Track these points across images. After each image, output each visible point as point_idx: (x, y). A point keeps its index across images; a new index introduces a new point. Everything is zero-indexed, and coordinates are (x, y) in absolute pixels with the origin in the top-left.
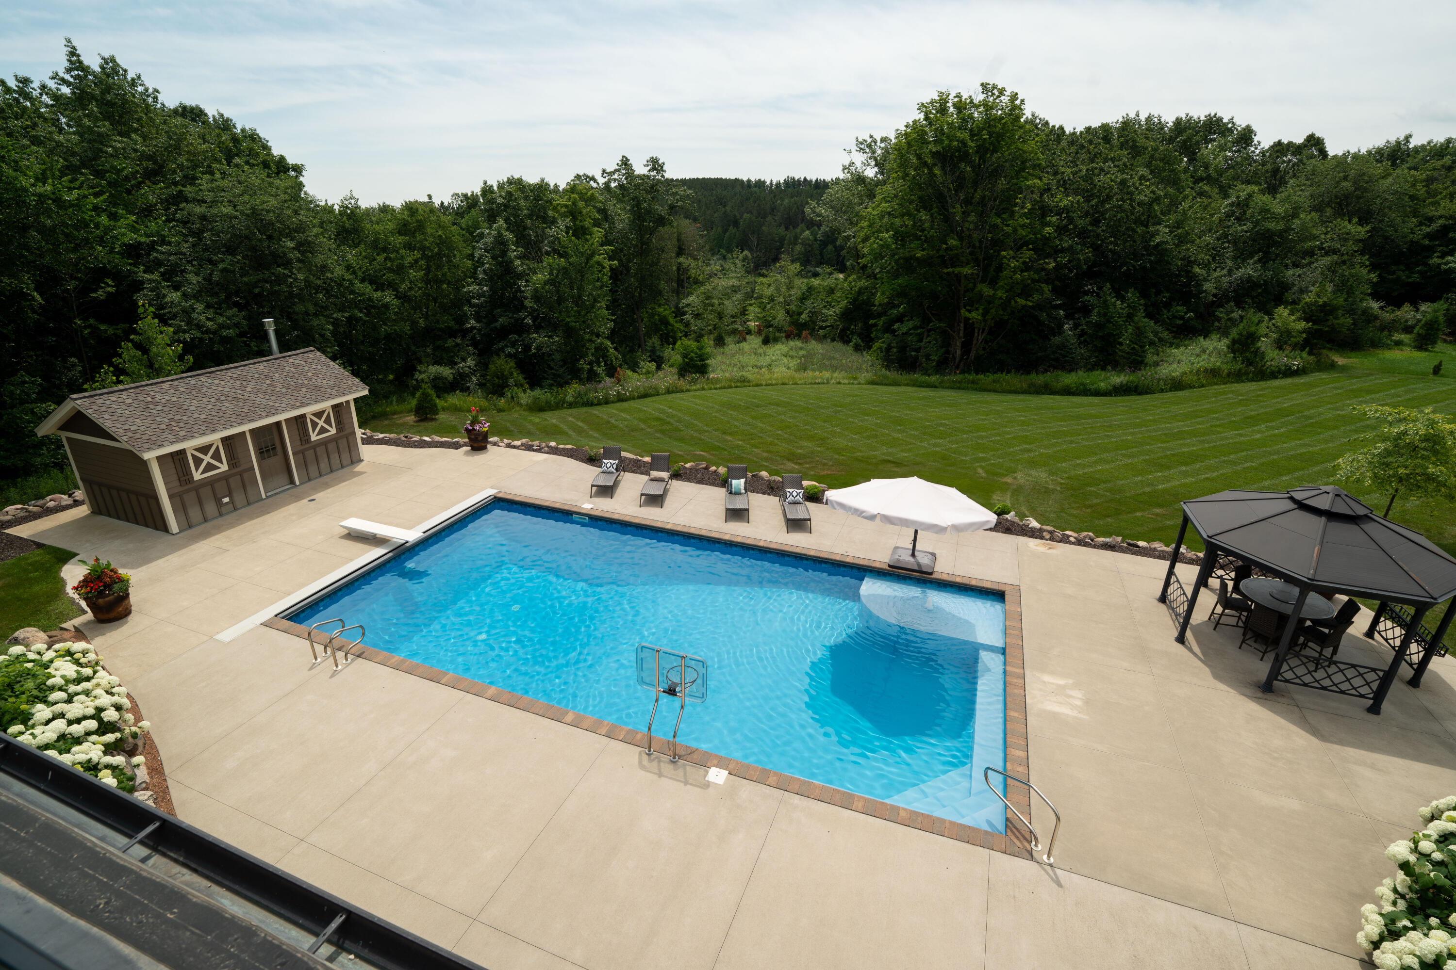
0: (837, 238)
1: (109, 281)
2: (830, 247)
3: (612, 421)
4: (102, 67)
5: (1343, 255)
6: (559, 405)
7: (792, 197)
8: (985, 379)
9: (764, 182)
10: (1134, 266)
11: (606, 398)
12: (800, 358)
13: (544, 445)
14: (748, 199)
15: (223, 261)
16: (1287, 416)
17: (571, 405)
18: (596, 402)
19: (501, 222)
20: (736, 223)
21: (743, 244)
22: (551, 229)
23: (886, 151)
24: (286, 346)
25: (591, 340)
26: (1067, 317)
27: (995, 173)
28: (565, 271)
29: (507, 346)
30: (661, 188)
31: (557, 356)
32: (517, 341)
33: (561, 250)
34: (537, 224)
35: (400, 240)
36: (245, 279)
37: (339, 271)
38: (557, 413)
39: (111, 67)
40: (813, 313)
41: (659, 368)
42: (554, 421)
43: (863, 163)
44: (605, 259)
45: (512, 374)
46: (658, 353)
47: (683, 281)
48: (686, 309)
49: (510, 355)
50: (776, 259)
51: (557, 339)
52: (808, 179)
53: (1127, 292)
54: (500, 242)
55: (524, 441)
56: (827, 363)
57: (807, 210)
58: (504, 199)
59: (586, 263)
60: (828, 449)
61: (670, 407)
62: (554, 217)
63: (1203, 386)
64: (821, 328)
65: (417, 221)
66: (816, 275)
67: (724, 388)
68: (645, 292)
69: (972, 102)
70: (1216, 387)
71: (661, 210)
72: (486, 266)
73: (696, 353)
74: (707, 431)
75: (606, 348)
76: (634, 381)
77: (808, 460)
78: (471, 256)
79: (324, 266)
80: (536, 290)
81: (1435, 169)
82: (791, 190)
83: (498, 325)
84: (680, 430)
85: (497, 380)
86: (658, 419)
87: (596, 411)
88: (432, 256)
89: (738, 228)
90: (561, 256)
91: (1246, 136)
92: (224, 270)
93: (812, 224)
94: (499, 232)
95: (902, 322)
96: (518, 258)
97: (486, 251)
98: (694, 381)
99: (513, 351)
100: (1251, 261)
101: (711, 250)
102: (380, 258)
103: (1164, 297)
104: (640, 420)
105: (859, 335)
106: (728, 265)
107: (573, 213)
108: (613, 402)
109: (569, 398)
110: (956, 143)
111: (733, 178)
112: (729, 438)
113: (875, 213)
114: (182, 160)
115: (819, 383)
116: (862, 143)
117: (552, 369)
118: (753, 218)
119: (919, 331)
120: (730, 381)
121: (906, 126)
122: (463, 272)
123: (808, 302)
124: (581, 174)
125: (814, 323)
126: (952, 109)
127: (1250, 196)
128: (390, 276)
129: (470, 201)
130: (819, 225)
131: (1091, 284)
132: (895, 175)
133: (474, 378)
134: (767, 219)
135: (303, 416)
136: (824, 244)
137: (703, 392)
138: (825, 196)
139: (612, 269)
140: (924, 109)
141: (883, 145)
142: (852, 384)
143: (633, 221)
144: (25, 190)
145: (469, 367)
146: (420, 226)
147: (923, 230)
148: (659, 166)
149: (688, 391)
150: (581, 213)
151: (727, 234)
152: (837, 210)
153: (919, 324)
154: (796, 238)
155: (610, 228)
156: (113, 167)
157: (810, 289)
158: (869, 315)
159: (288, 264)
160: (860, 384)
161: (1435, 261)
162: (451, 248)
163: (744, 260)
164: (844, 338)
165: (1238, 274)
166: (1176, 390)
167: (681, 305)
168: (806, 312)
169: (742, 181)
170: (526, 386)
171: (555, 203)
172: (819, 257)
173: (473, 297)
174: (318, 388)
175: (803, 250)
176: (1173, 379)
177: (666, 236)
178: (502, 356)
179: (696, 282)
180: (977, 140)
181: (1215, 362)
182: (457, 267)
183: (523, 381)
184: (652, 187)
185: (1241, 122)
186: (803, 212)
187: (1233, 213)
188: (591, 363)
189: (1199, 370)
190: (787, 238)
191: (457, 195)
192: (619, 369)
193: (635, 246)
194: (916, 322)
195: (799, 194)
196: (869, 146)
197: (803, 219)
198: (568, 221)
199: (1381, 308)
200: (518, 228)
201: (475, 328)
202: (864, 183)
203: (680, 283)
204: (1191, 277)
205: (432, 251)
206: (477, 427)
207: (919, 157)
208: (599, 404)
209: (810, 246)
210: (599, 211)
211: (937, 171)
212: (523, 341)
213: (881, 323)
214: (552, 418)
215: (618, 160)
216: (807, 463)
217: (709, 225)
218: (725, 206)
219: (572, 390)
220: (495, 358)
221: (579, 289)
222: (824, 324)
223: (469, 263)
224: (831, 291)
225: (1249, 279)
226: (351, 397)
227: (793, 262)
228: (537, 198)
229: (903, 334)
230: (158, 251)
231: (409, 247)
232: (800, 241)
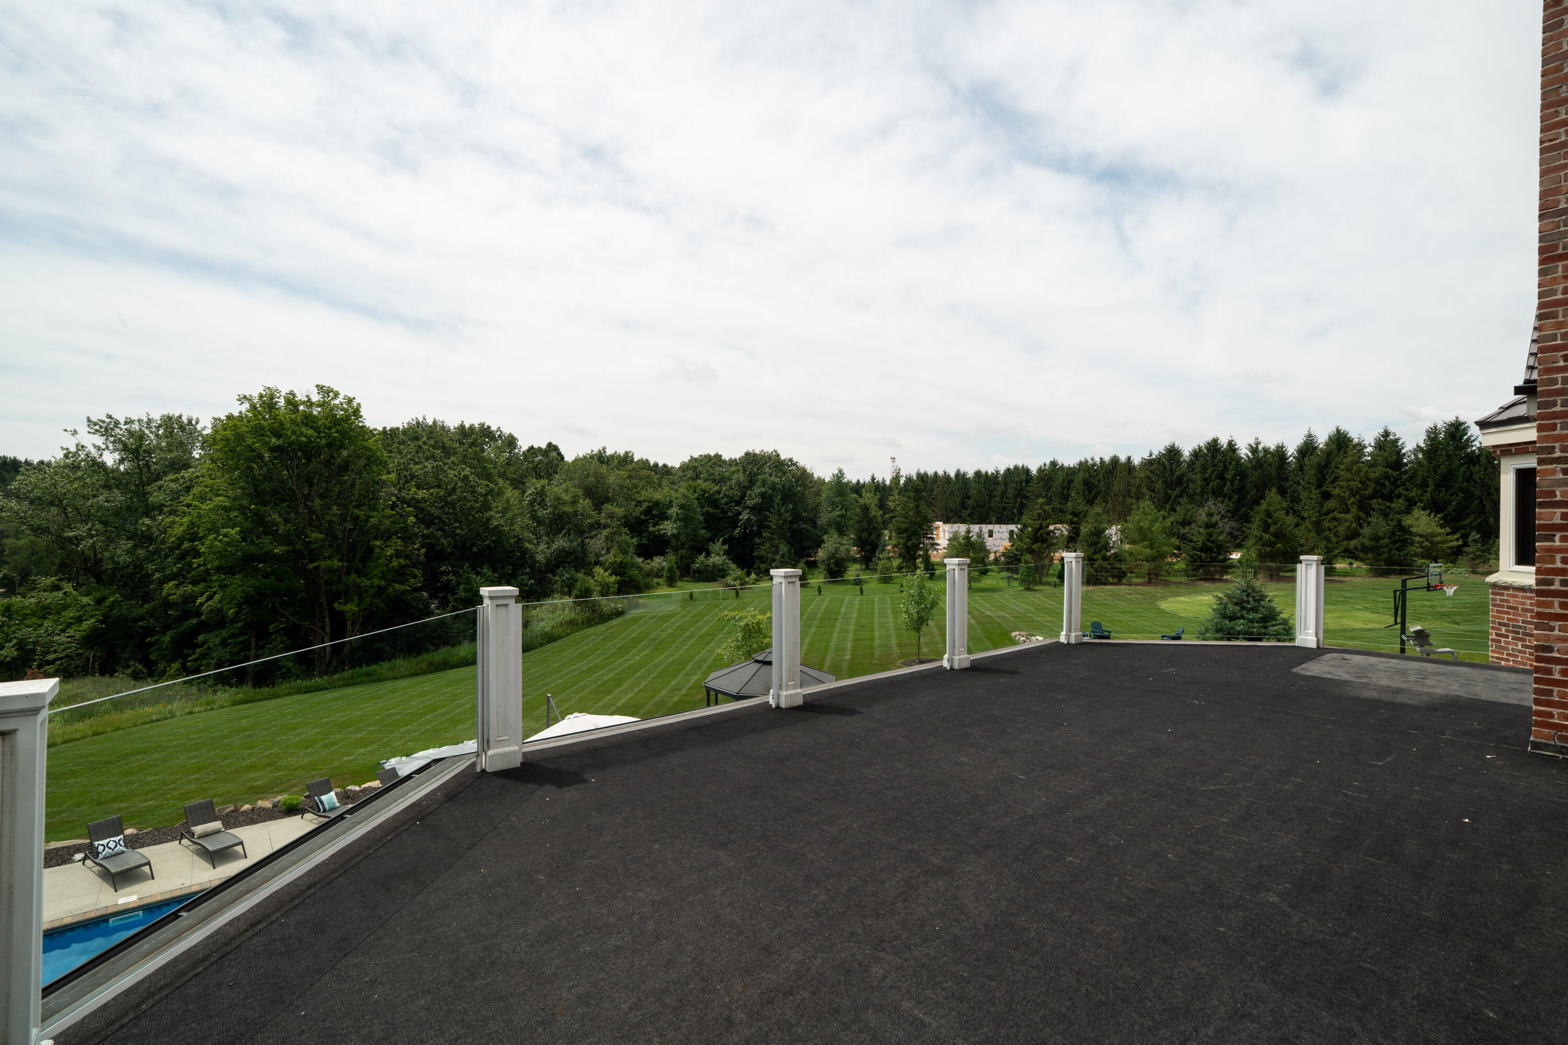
5: (613, 528)
8: (383, 667)
10: (482, 546)
16: (642, 641)
26: (431, 596)
27: (345, 467)
43: (98, 447)
53: (482, 568)
63: (568, 635)
70: (577, 634)
81: (629, 471)
91: (511, 442)
100: (560, 536)
103: (509, 569)
116: (96, 424)
119: (242, 638)
126: (282, 404)
127: (543, 487)
131: (445, 565)
142: (212, 709)
160: (222, 707)
161: (651, 529)
165: (555, 546)
166: (551, 642)
176: (546, 633)
181: (568, 615)
185: (506, 431)
187: (535, 500)
189: (561, 623)
196: (108, 428)
199: (642, 562)
204: (524, 552)
225: (563, 550)
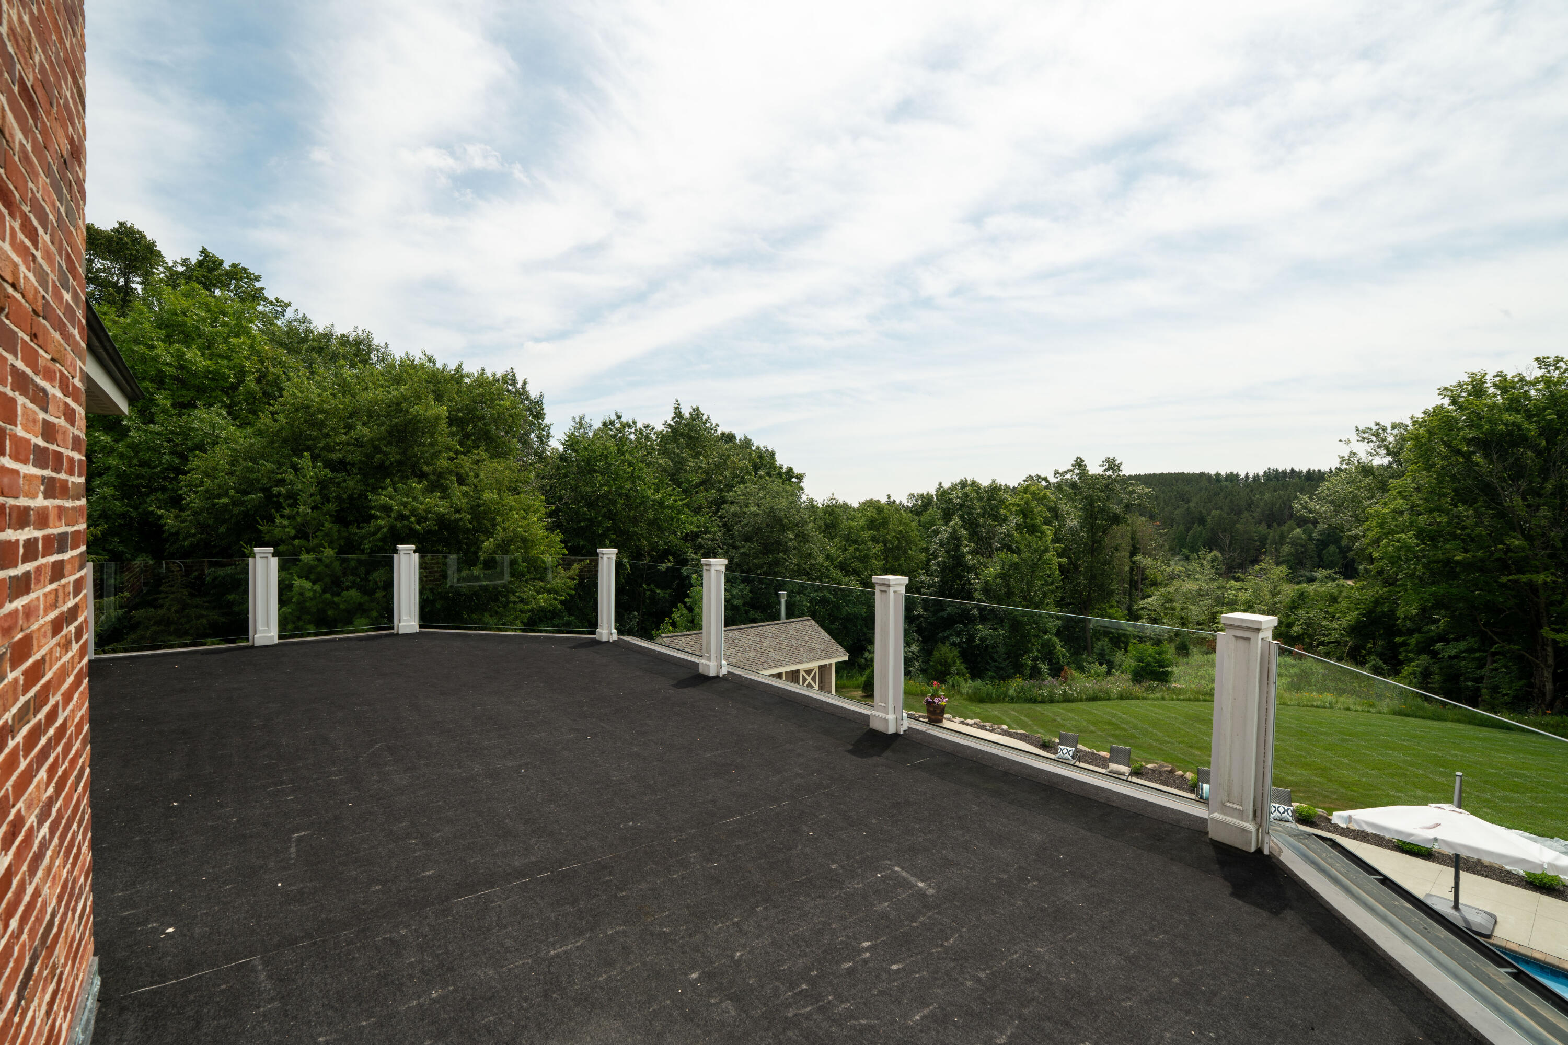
0: (1341, 537)
1: (671, 558)
2: (1332, 548)
3: (1059, 719)
4: (691, 414)
6: (1001, 698)
7: (1275, 491)
9: (1237, 475)
11: (1051, 697)
12: (1291, 676)
13: (996, 726)
14: (1217, 494)
15: (744, 547)
17: (1012, 700)
18: (1039, 699)
19: (956, 520)
20: (1202, 521)
21: (1212, 544)
22: (1002, 526)
23: (1402, 439)
24: (790, 615)
25: (1036, 636)
28: (1015, 566)
29: (952, 635)
30: (1117, 487)
31: (1002, 649)
32: (962, 630)
33: (1014, 546)
34: (990, 522)
35: (867, 534)
36: (756, 561)
37: (820, 559)
38: (998, 705)
39: (697, 413)
40: (1308, 625)
41: (1109, 673)
42: (996, 713)
43: (1368, 452)
44: (1053, 556)
45: (955, 662)
46: (1107, 657)
47: (1136, 582)
48: (1141, 612)
49: (954, 644)
50: (1255, 561)
51: (1002, 632)
52: (1297, 469)
54: (955, 538)
55: (976, 721)
56: (1331, 685)
57: (1296, 506)
58: (961, 499)
59: (1039, 559)
60: (1330, 780)
61: (1124, 713)
62: (1005, 515)
64: (1322, 644)
65: (883, 518)
66: (1311, 580)
67: (1189, 700)
68: (1094, 591)
69: (1522, 379)
71: (1116, 508)
72: (940, 559)
73: (1155, 658)
74: (1169, 742)
75: (1053, 646)
76: (1082, 683)
77: (1302, 789)
78: (926, 549)
79: (810, 554)
80: (987, 582)
82: (1273, 483)
83: (944, 614)
84: (1136, 738)
85: (940, 667)
86: (1110, 723)
87: (1040, 708)
88: (892, 548)
89: (1204, 526)
90: (1013, 552)
92: (743, 554)
93: (1302, 522)
94: (954, 529)
95: (1448, 642)
96: (969, 553)
97: (941, 545)
98: (1151, 689)
99: (957, 640)
101: (1171, 549)
102: (851, 549)
104: (1090, 722)
105: (1381, 656)
106: (1194, 566)
107: (1025, 512)
108: (1058, 702)
109: (1011, 692)
110: (1502, 427)
111: (1197, 471)
112: (1197, 752)
113: (1386, 511)
114: (727, 473)
115: (1317, 707)
116: (1364, 432)
117: (996, 661)
118: (1224, 515)
119: (1477, 655)
120: (1198, 693)
121: (1425, 413)
122: (916, 563)
123: (1301, 613)
124: (1033, 475)
125: (1311, 637)
126: (1492, 390)
128: (857, 565)
129: (926, 502)
130: (1315, 522)
132: (1413, 467)
133: (916, 664)
134: (1242, 516)
135: (798, 671)
136: (1323, 544)
137: (1163, 702)
138: (1320, 490)
139: (1060, 565)
140: (1449, 393)
141: (1396, 431)
142: (1368, 711)
143: (1085, 519)
144: (648, 497)
145: (913, 652)
146: (885, 523)
147: (1464, 528)
148: (1115, 465)
149: (1145, 699)
150: (1032, 511)
151: (1191, 532)
152: (1338, 506)
153: (1476, 646)
154: (1282, 537)
155: (1060, 525)
156: (688, 479)
157: (1302, 595)
158: (1392, 631)
159: (786, 551)
160: (1380, 713)
162: (909, 542)
163: (1213, 560)
164: (1356, 657)
167: (1135, 607)
168: (1300, 623)
169: (1209, 475)
170: (968, 676)
171: (1007, 503)
172: (1317, 559)
173: (924, 587)
174: (811, 650)
175: (1293, 550)
177: (1119, 534)
178: (947, 644)
179: (1155, 584)
180: (1538, 422)
182: (911, 559)
183: (965, 670)
184: (1107, 487)
186: (1291, 508)
188: (1035, 659)
190: (1270, 537)
191: (913, 495)
192: (1066, 668)
193: (1086, 544)
194: (1472, 642)
195: (1285, 487)
196: (1377, 435)
197: (1291, 516)
198: (1019, 519)
200: (971, 525)
201: (922, 616)
202: (1373, 474)
203: (1133, 584)
205: (892, 543)
206: (936, 701)
207: (1447, 445)
208: (1043, 702)
209: (1303, 546)
210: (1050, 509)
211: (1477, 458)
212: (968, 631)
213: (1413, 641)
214: (994, 710)
215: (1072, 461)
216: (1300, 791)
217: (1169, 522)
218: (1188, 503)
219: (1015, 685)
220: (940, 645)
221: (1028, 584)
222: (1326, 639)
223: (923, 556)
224: (1334, 600)
226: (833, 661)
227: (1278, 564)
228: (991, 498)
229: (1450, 657)
230: (702, 538)
231: (874, 539)
232: (1288, 540)
